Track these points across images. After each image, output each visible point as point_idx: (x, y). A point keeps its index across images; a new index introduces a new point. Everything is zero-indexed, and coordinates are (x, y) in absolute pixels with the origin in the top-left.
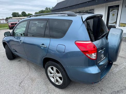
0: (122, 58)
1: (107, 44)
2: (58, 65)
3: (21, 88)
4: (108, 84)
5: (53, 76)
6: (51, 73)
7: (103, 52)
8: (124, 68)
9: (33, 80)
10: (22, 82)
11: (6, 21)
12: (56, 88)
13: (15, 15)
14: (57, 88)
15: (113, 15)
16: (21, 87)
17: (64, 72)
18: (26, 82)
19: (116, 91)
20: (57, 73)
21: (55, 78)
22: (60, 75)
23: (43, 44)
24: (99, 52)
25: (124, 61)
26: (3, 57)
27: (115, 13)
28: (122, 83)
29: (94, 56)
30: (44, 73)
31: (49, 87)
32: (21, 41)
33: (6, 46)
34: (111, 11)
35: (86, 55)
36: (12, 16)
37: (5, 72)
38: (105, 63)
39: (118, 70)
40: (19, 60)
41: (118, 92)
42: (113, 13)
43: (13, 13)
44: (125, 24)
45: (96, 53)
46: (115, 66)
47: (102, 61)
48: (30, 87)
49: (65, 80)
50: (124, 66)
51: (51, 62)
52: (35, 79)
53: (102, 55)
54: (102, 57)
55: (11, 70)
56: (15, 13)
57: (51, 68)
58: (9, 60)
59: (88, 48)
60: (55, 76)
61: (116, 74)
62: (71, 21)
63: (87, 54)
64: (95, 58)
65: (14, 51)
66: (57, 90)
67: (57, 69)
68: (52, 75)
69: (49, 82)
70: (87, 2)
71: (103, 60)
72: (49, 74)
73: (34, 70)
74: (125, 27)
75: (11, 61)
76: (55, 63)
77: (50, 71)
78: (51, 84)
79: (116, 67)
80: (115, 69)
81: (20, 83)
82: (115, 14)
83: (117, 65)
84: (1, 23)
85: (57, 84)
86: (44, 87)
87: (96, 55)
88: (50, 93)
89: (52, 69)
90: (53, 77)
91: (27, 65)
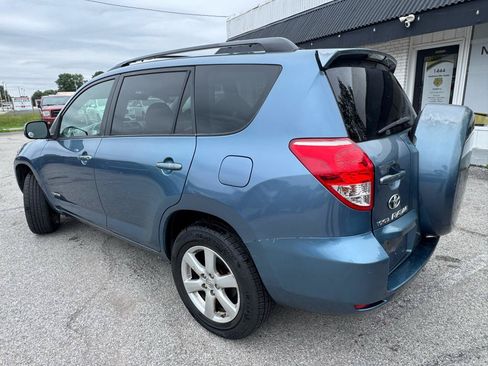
0: (476, 237)
1: (413, 157)
2: (222, 238)
3: (75, 335)
4: (420, 327)
5: (204, 285)
6: (195, 276)
7: (397, 184)
8: (485, 271)
9: (120, 307)
10: (78, 312)
11: (34, 105)
12: (213, 336)
13: (67, 83)
14: (217, 338)
15: (438, 82)
16: (76, 331)
17: (244, 265)
18: (94, 312)
19: (455, 352)
20: (216, 275)
21: (208, 293)
22: (230, 280)
23: (169, 160)
24: (382, 180)
25: (481, 247)
26: (14, 224)
27: (442, 74)
28: (478, 325)
29: (361, 194)
30: (168, 281)
31: (186, 332)
32: (85, 153)
33: (27, 178)
34: (428, 68)
35: (333, 191)
36: (56, 87)
37: (14, 275)
38: (405, 229)
39: (458, 276)
40: (73, 235)
41: (461, 355)
42: (437, 74)
43: (60, 76)
44: (485, 115)
45: (369, 184)
46: (449, 263)
47: (395, 219)
48: (110, 333)
49: (248, 297)
50: (482, 263)
51: (195, 228)
52: (132, 303)
53: (395, 196)
54: (392, 204)
55: (41, 270)
56: (68, 76)
57: (196, 256)
58: (33, 235)
59: (341, 165)
60: (211, 286)
61: (450, 292)
62: (277, 69)
63: (335, 187)
64: (366, 205)
65: (56, 197)
66: (217, 344)
67: (217, 259)
68: (200, 282)
69: (185, 314)
70: (339, 33)
71: (399, 216)
72: (187, 281)
73: (128, 271)
74: (482, 125)
75: (42, 239)
76: (212, 232)
77: (191, 266)
78: (193, 324)
79: (453, 267)
80: (447, 275)
81: (72, 318)
82: (444, 78)
83: (457, 260)
84: (16, 109)
85: (217, 319)
86: (165, 331)
87: (368, 193)
88: (186, 353)
89: (200, 257)
90: (203, 294)
91: (102, 255)
